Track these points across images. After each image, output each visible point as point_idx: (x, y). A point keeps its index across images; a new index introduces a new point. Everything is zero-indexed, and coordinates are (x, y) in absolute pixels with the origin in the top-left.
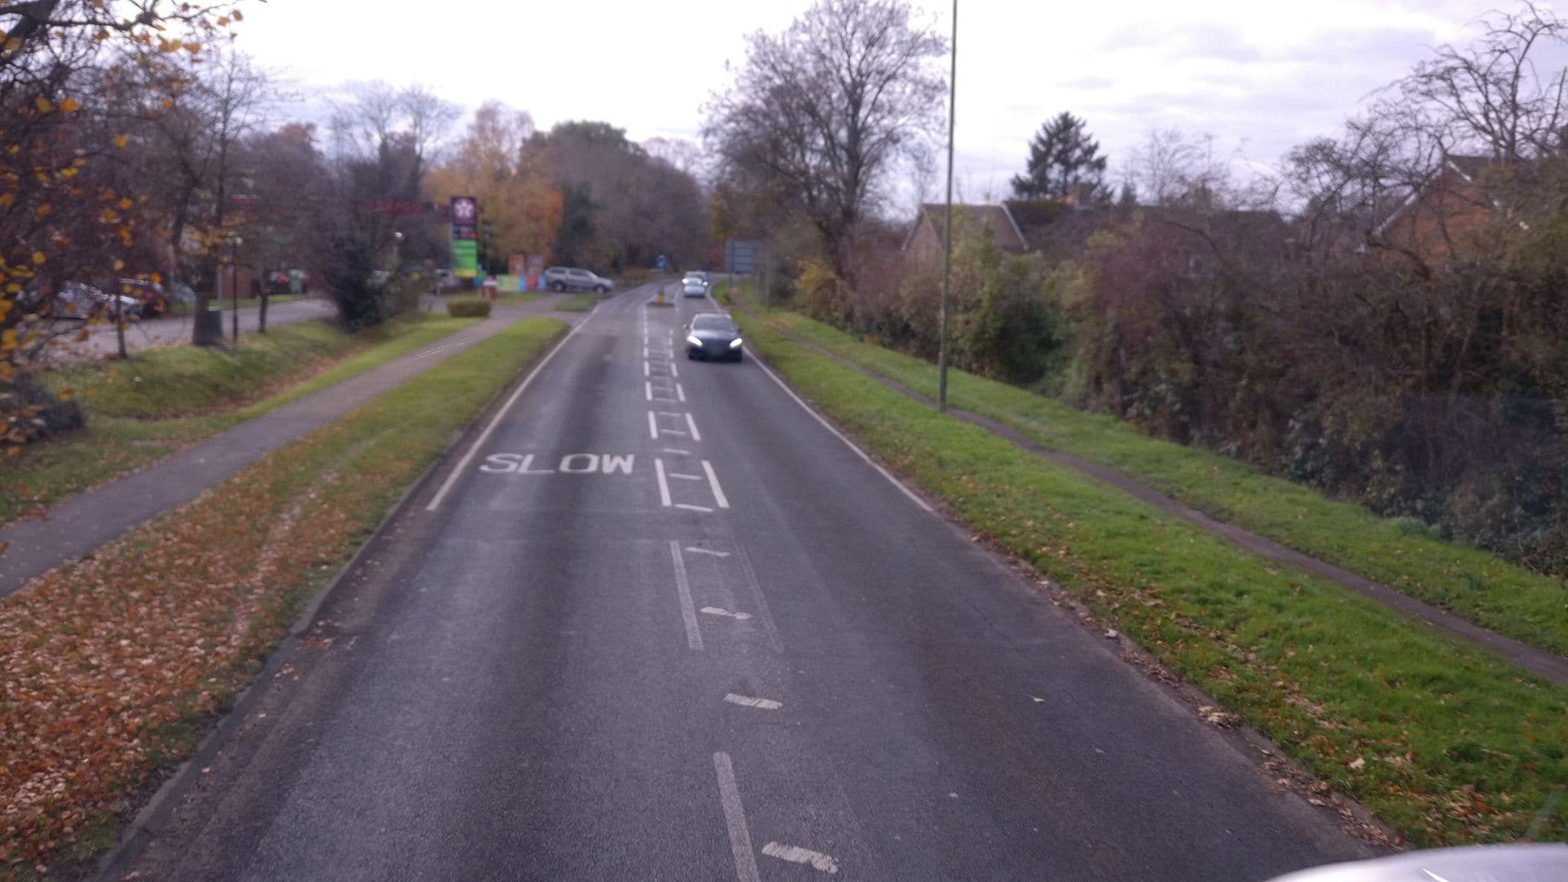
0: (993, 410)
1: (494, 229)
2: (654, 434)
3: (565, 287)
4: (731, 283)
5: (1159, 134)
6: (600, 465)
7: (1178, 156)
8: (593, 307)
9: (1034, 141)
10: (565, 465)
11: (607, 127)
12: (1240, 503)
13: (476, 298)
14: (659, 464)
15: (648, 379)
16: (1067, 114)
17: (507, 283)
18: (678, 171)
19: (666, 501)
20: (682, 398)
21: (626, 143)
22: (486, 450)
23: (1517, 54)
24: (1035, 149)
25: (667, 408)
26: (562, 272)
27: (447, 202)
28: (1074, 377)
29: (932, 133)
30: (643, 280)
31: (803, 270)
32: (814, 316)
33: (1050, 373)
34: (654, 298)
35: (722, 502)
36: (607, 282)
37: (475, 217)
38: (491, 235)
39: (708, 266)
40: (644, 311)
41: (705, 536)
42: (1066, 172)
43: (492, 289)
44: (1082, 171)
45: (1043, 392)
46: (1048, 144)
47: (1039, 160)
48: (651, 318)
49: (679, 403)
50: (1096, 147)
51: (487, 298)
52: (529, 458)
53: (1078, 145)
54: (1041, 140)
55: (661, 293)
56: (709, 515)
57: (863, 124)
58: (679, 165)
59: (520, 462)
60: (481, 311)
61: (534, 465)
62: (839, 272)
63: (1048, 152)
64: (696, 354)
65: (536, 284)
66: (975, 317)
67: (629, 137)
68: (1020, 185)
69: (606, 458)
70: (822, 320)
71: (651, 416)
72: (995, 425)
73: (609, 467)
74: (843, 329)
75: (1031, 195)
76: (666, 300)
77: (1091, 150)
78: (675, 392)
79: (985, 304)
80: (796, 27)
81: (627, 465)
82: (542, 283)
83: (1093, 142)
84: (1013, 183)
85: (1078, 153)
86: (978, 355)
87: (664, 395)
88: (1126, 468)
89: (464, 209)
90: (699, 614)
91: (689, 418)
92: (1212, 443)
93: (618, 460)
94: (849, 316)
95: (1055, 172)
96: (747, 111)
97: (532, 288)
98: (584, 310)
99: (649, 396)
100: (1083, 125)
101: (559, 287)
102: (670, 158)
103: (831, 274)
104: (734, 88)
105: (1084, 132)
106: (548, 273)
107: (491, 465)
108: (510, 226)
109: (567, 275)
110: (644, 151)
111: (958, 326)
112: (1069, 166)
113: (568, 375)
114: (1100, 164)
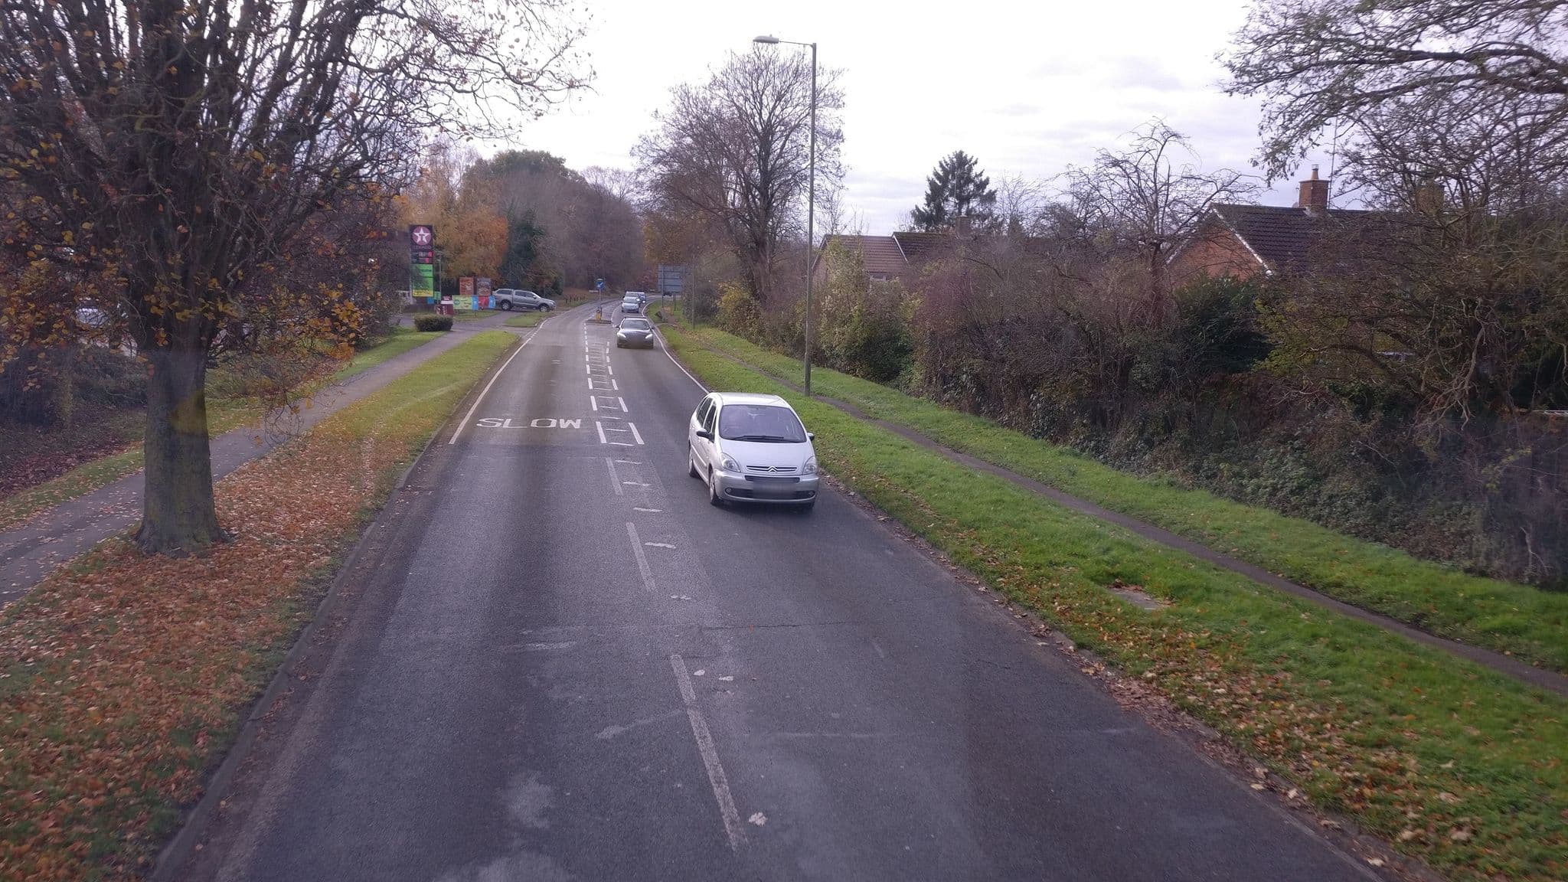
0: (846, 395)
1: (446, 253)
2: (595, 408)
3: (511, 306)
4: (663, 303)
5: (1008, 180)
6: (558, 424)
7: (1023, 198)
8: (539, 324)
9: (932, 176)
10: (534, 423)
11: (548, 155)
12: (974, 442)
13: (437, 315)
14: (598, 424)
15: (589, 376)
16: (961, 153)
17: (463, 302)
18: (614, 197)
19: (603, 440)
20: (616, 388)
21: (565, 171)
22: (477, 416)
23: (1155, 154)
24: (932, 184)
25: (604, 394)
26: (510, 293)
27: (406, 228)
28: (916, 374)
29: (830, 175)
30: (582, 301)
31: (723, 292)
32: (732, 332)
33: (902, 373)
34: (594, 316)
35: (640, 441)
36: (550, 302)
37: (430, 243)
38: (443, 258)
39: (644, 286)
40: (584, 327)
41: (627, 456)
42: (960, 205)
43: (449, 307)
44: (973, 204)
45: (897, 386)
46: (944, 180)
47: (936, 195)
48: (590, 333)
49: (614, 391)
50: (987, 182)
51: (445, 315)
52: (508, 421)
53: (969, 180)
54: (936, 174)
55: (600, 312)
56: (631, 447)
57: (773, 166)
58: (616, 191)
59: (503, 423)
60: (444, 326)
61: (512, 424)
62: (754, 294)
63: (945, 185)
64: (623, 344)
65: (487, 303)
66: (848, 329)
67: (567, 165)
68: (919, 217)
69: (562, 421)
70: (739, 334)
71: (592, 398)
72: (844, 404)
73: (564, 424)
74: (756, 342)
75: (929, 224)
76: (604, 318)
77: (984, 184)
78: (612, 384)
79: (856, 319)
80: (715, 83)
81: (577, 425)
82: (492, 302)
83: (983, 178)
84: (913, 214)
85: (971, 187)
86: (852, 359)
87: (602, 386)
88: (917, 427)
89: (422, 236)
90: (622, 484)
91: (621, 399)
92: (993, 414)
93: (569, 422)
94: (761, 332)
95: (950, 205)
96: (674, 154)
97: (484, 307)
98: (533, 326)
99: (591, 387)
100: (976, 162)
101: (506, 306)
102: (608, 185)
103: (746, 296)
104: (661, 134)
105: (976, 170)
106: (495, 293)
107: (483, 423)
108: (460, 250)
109: (513, 295)
110: (582, 179)
111: (836, 338)
112: (963, 200)
113: (527, 373)
114: (991, 197)
